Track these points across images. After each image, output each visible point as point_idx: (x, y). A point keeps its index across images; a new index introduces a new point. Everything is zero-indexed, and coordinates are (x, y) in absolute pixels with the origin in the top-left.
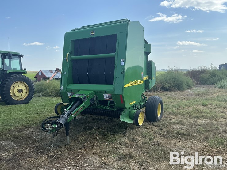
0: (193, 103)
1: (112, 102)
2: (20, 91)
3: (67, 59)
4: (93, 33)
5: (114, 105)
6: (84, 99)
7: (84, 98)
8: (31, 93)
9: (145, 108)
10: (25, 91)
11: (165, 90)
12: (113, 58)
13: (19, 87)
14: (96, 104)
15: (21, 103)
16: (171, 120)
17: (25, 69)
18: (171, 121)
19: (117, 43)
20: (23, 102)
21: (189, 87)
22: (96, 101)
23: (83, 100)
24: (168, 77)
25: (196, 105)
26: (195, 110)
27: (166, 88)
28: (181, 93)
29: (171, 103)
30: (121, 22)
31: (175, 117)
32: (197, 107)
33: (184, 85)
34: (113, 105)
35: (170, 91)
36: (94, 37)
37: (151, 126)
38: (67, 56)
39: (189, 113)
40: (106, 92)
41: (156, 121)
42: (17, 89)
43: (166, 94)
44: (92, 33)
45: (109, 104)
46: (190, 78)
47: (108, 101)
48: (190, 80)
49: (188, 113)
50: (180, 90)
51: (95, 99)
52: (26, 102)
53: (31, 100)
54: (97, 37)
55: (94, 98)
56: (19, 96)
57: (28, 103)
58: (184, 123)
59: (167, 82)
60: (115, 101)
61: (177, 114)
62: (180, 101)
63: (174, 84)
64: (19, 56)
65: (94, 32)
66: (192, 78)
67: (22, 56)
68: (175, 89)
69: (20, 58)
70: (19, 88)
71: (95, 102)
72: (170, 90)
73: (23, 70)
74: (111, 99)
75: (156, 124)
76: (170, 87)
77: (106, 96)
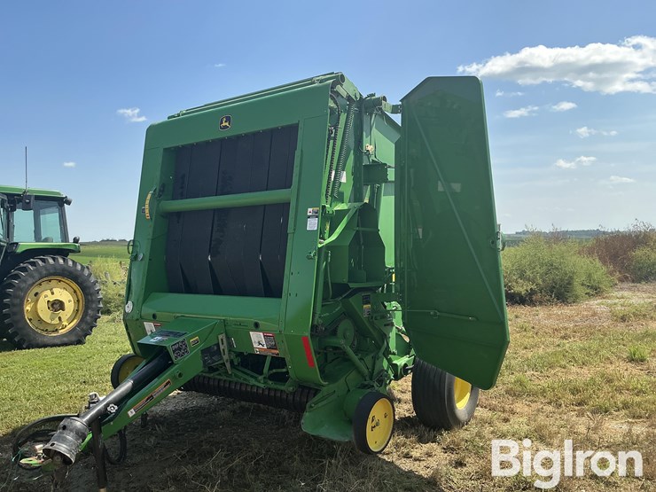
0: (597, 352)
1: (278, 362)
2: (57, 306)
3: (147, 211)
4: (227, 124)
5: (287, 373)
6: (180, 349)
7: (176, 347)
8: (90, 312)
9: (409, 377)
10: (70, 306)
11: (517, 302)
12: (284, 207)
13: (53, 293)
14: (228, 365)
15: (58, 341)
16: (506, 420)
17: (76, 240)
18: (505, 427)
19: (298, 153)
20: (65, 339)
21: (596, 291)
22: (226, 357)
23: (173, 356)
24: (525, 257)
25: (608, 358)
26: (598, 380)
27: (519, 294)
28: (567, 310)
29: (526, 348)
30: (314, 83)
31: (526, 409)
32: (612, 367)
33: (576, 283)
34: (284, 370)
35: (532, 303)
36: (230, 138)
37: (426, 447)
38: (147, 202)
39: (578, 391)
40: (257, 327)
41: (449, 428)
42: (47, 299)
43: (517, 317)
44: (224, 124)
45: (270, 369)
46: (598, 263)
47: (266, 356)
48: (599, 270)
49: (575, 391)
50: (564, 302)
51: (222, 347)
52: (74, 338)
53: (90, 334)
54: (239, 137)
55: (218, 345)
56: (53, 322)
57: (80, 342)
58: (551, 438)
59: (522, 276)
60: (288, 359)
61: (535, 394)
62: (557, 341)
63: (544, 281)
64: (60, 202)
65: (228, 119)
66: (604, 263)
67: (69, 203)
68: (548, 297)
69: (61, 206)
70: (52, 298)
71: (222, 358)
72: (532, 301)
73: (71, 240)
74: (274, 351)
75: (447, 437)
76: (532, 292)
77: (258, 340)
